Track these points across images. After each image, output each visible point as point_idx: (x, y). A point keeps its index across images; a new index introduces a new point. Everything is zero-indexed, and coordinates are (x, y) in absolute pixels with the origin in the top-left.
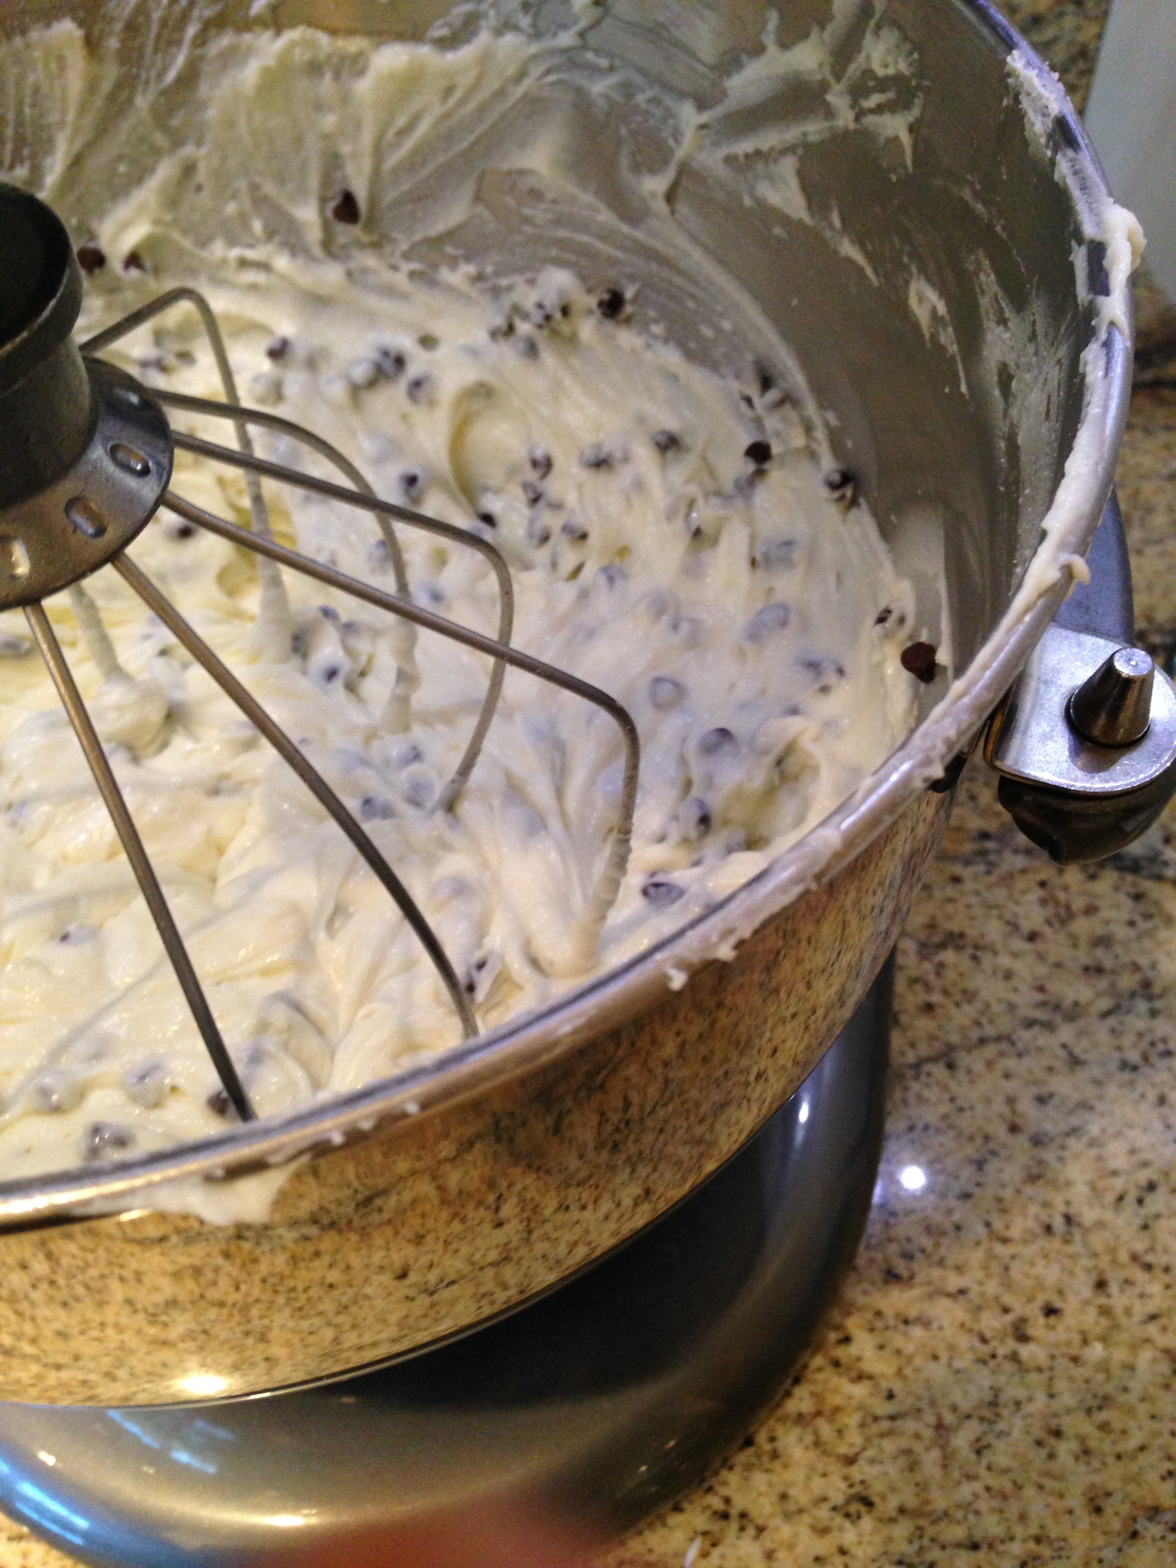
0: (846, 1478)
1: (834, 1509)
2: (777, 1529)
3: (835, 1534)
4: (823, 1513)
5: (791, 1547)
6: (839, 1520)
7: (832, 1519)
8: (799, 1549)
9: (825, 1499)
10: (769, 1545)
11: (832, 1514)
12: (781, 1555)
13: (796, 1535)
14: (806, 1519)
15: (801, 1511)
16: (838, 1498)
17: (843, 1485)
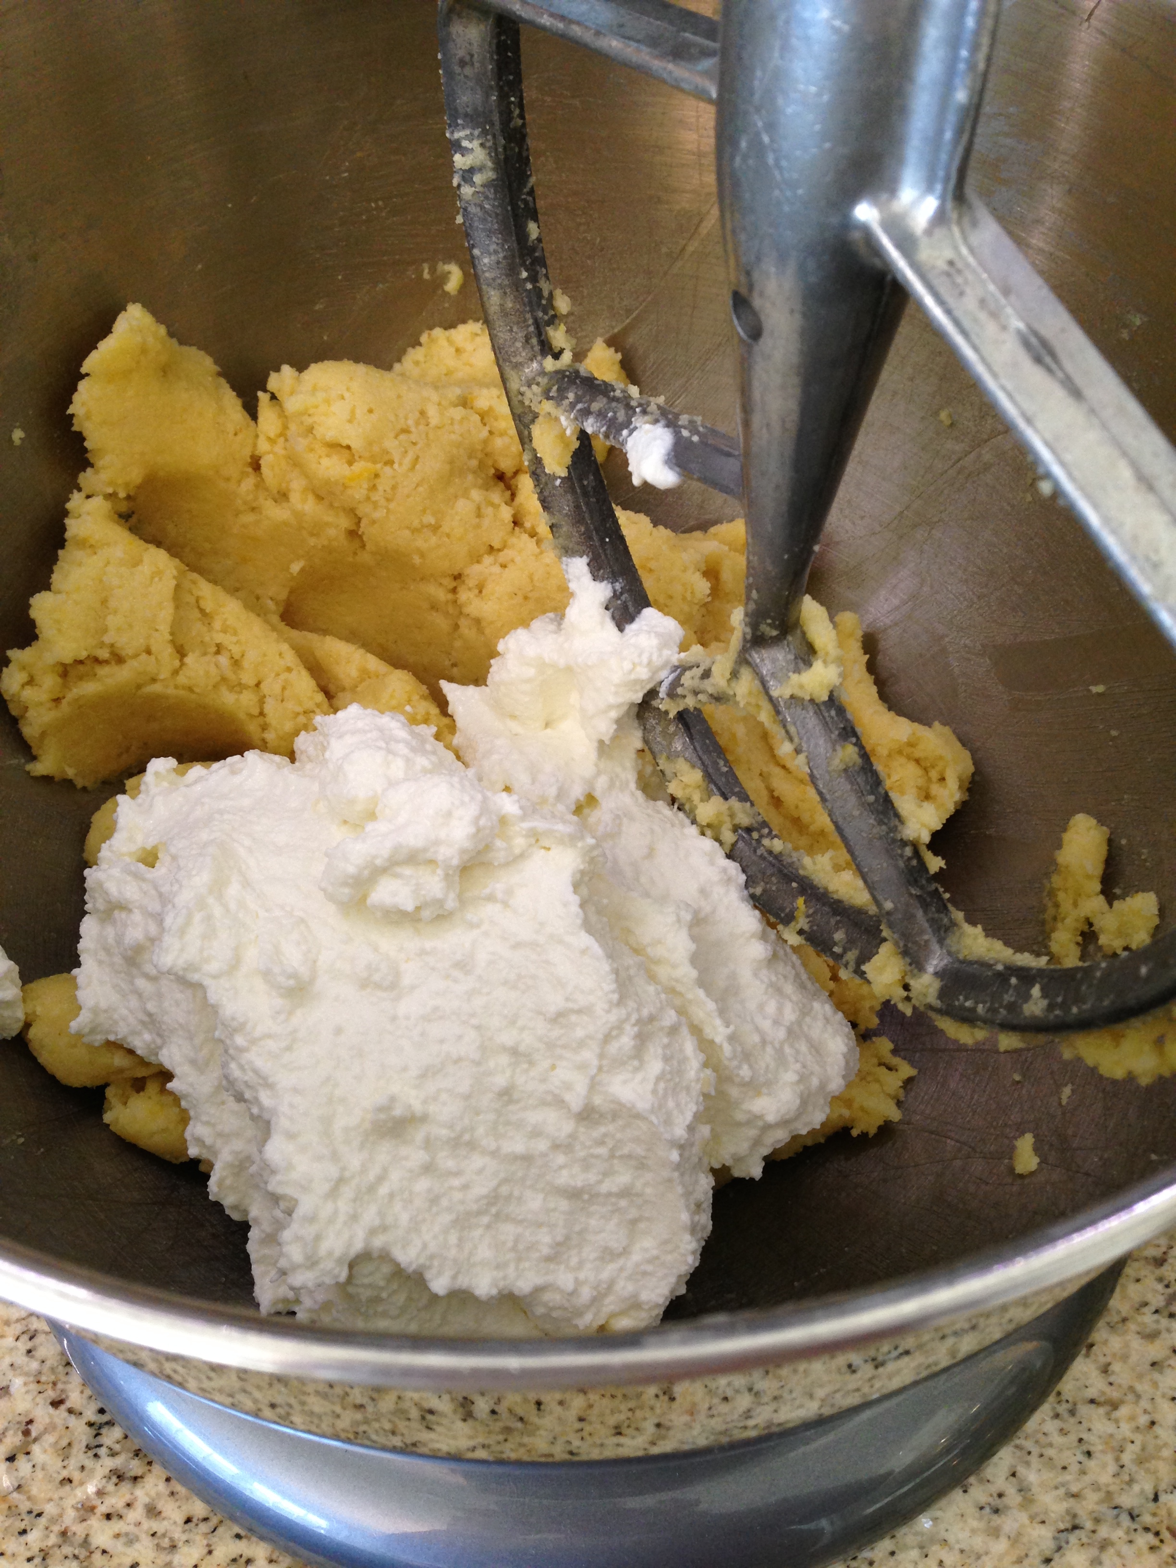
0: (1160, 1280)
1: (1156, 1312)
2: (1106, 1342)
3: (1164, 1335)
4: (1148, 1318)
5: (1125, 1358)
6: (1164, 1322)
7: (1157, 1322)
8: (1134, 1358)
9: (1146, 1304)
10: (1102, 1360)
11: (1156, 1316)
12: (1116, 1367)
13: (1127, 1345)
14: (1132, 1326)
15: (1124, 1320)
16: (1158, 1301)
17: (1160, 1287)
